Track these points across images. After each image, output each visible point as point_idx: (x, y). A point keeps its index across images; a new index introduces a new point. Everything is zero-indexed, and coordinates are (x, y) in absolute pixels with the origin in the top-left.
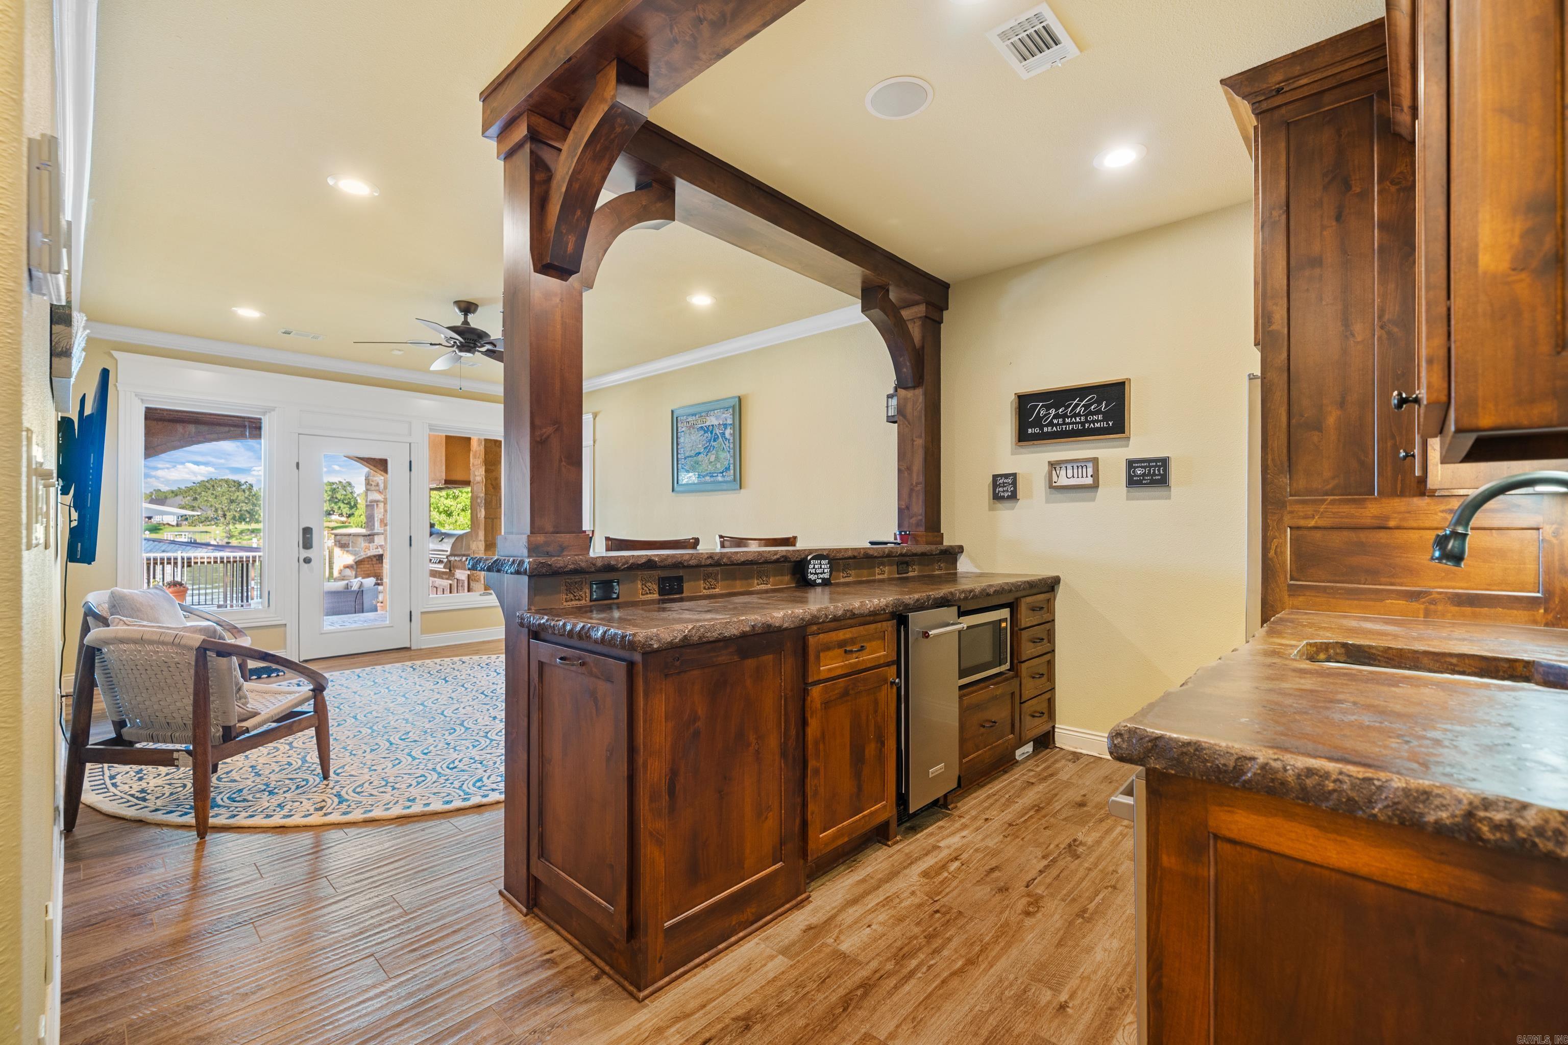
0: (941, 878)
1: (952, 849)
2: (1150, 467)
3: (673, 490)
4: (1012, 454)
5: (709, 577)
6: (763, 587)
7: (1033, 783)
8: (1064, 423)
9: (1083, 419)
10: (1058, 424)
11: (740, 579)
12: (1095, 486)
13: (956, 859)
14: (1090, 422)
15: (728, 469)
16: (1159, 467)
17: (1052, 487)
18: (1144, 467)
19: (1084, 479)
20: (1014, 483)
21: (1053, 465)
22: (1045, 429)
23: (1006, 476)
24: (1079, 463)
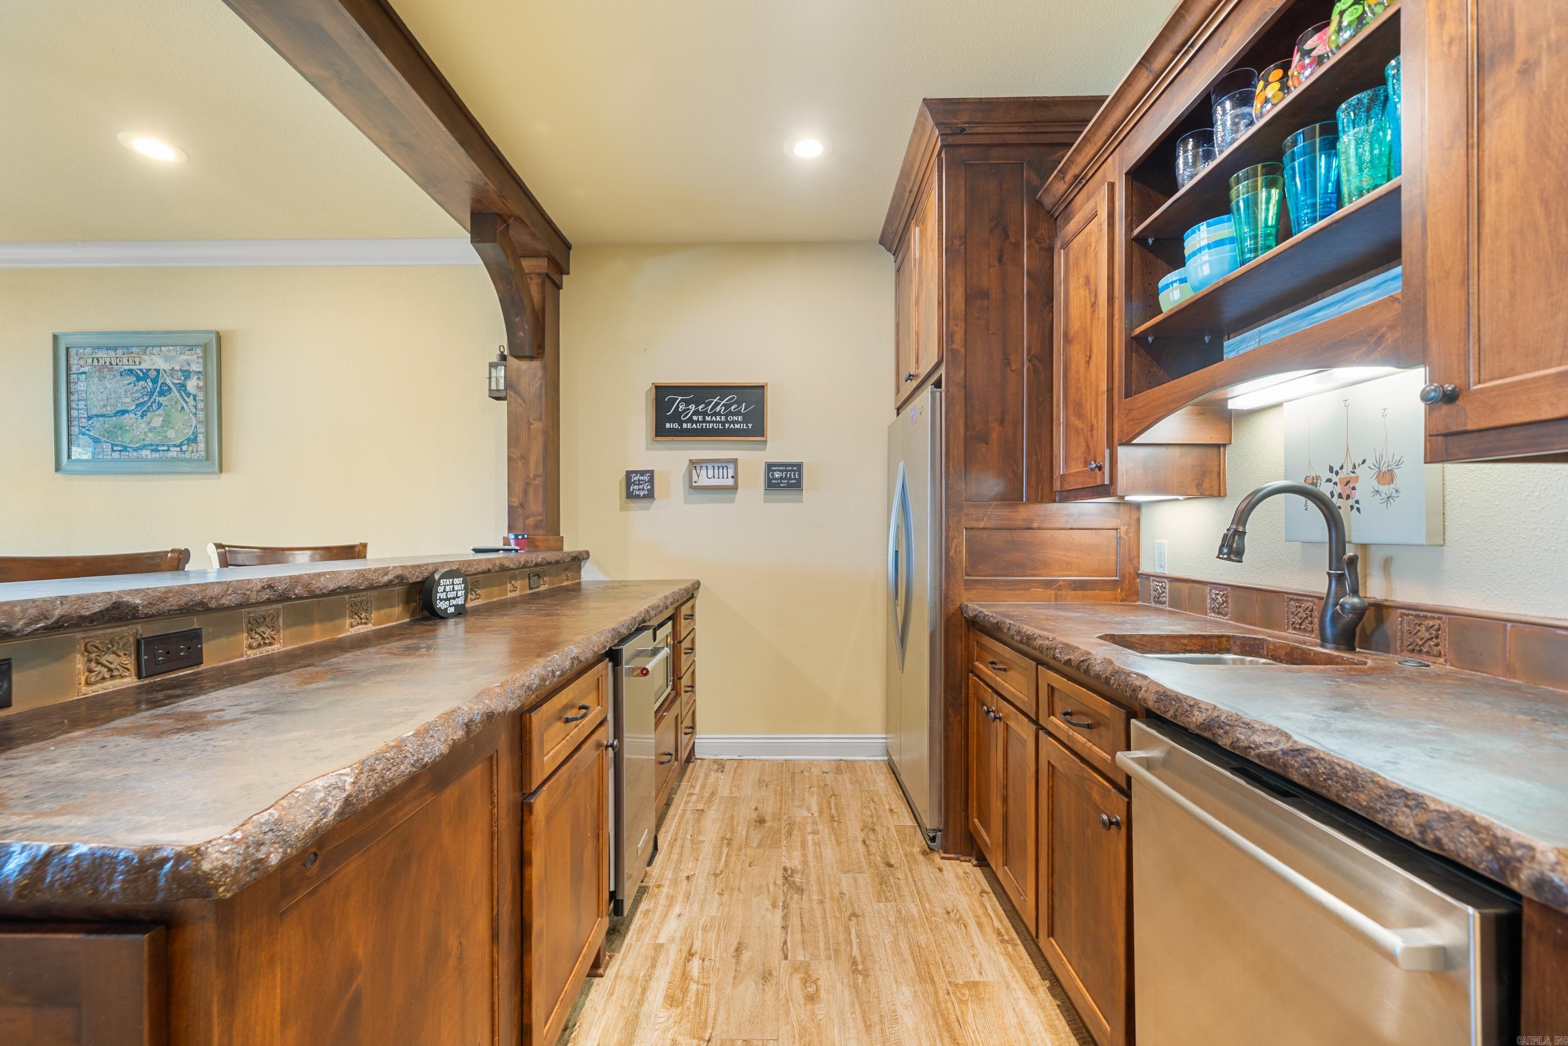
0: (692, 996)
1: (677, 941)
2: (787, 471)
3: (58, 469)
4: (647, 449)
5: (259, 625)
6: (361, 629)
7: (702, 810)
8: (704, 421)
9: (723, 418)
10: (697, 422)
11: (321, 621)
12: (734, 488)
13: (691, 954)
14: (730, 423)
15: (193, 440)
16: (795, 471)
17: (694, 488)
18: (782, 471)
19: (725, 480)
20: (651, 481)
21: (694, 464)
22: (685, 426)
23: (642, 473)
24: (721, 464)
